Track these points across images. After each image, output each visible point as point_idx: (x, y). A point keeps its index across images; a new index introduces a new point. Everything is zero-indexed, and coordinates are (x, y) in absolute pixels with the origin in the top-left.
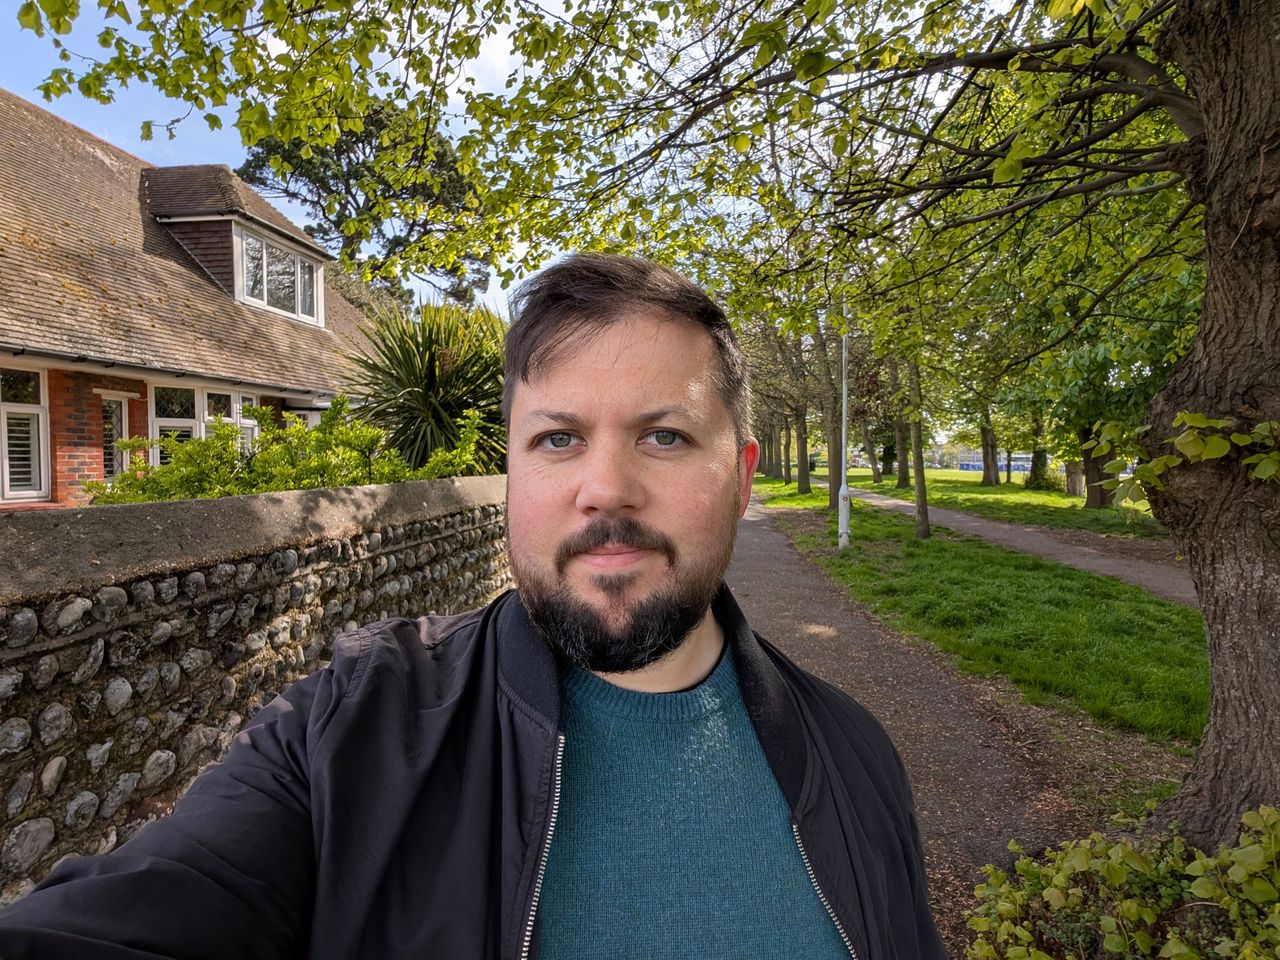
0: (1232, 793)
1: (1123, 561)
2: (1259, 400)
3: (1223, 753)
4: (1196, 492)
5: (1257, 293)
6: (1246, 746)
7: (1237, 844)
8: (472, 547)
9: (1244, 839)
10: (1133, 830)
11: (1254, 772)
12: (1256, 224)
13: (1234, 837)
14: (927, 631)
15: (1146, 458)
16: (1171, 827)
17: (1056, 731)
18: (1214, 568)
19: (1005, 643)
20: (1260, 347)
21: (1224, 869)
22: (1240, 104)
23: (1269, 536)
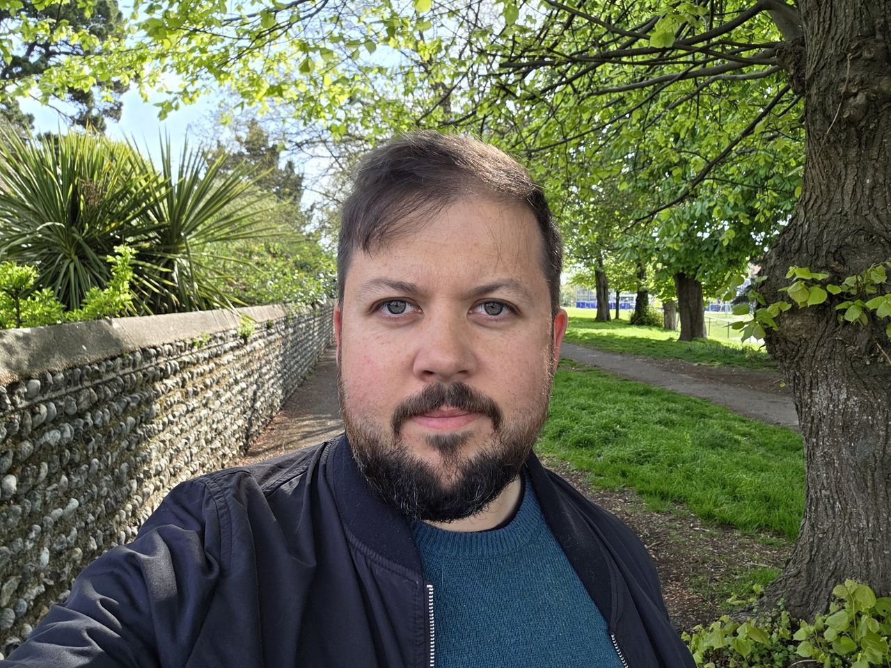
0: (823, 572)
1: (711, 385)
2: (846, 258)
3: (816, 541)
4: (801, 332)
5: (843, 173)
6: (833, 534)
7: (827, 611)
8: (134, 391)
9: (833, 607)
10: (750, 609)
11: (838, 554)
12: (845, 116)
13: (824, 606)
14: (563, 452)
15: (763, 303)
16: (779, 604)
17: (673, 533)
18: (812, 393)
19: (629, 460)
20: (846, 215)
21: (820, 632)
22: (830, 17)
23: (852, 366)
